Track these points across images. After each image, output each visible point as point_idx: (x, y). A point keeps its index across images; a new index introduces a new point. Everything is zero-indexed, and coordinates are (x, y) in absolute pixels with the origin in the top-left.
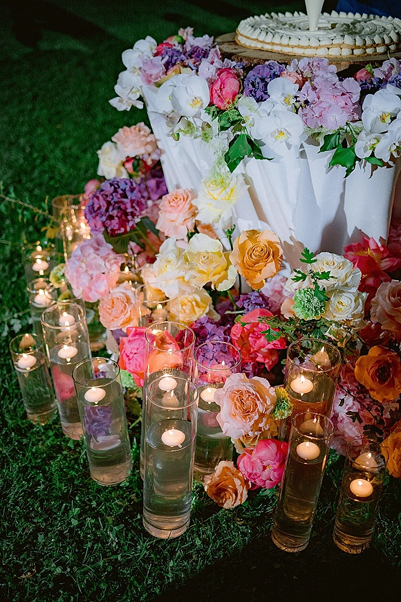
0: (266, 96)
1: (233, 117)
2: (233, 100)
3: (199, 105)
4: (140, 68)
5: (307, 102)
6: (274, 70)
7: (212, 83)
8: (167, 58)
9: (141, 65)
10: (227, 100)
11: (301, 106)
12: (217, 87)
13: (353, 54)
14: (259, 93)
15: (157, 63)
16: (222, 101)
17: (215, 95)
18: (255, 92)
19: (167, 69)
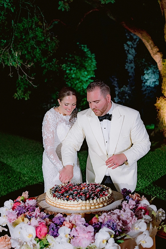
0: (58, 234)
1: (45, 243)
2: (45, 236)
3: (31, 236)
4: (7, 216)
5: (74, 236)
6: (61, 220)
7: (37, 228)
8: (18, 211)
9: (7, 214)
10: (43, 236)
11: (72, 238)
12: (39, 230)
13: (91, 208)
14: (55, 233)
15: (14, 214)
16: (41, 236)
17: (38, 234)
18: (54, 232)
19: (18, 216)
